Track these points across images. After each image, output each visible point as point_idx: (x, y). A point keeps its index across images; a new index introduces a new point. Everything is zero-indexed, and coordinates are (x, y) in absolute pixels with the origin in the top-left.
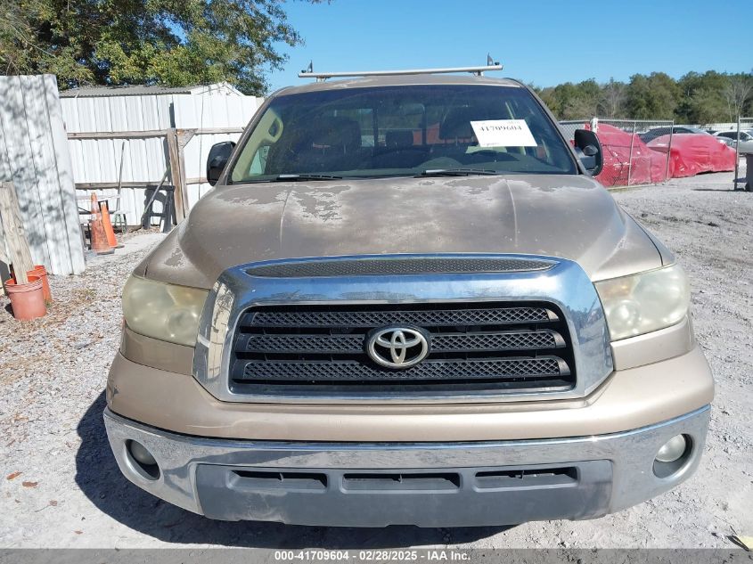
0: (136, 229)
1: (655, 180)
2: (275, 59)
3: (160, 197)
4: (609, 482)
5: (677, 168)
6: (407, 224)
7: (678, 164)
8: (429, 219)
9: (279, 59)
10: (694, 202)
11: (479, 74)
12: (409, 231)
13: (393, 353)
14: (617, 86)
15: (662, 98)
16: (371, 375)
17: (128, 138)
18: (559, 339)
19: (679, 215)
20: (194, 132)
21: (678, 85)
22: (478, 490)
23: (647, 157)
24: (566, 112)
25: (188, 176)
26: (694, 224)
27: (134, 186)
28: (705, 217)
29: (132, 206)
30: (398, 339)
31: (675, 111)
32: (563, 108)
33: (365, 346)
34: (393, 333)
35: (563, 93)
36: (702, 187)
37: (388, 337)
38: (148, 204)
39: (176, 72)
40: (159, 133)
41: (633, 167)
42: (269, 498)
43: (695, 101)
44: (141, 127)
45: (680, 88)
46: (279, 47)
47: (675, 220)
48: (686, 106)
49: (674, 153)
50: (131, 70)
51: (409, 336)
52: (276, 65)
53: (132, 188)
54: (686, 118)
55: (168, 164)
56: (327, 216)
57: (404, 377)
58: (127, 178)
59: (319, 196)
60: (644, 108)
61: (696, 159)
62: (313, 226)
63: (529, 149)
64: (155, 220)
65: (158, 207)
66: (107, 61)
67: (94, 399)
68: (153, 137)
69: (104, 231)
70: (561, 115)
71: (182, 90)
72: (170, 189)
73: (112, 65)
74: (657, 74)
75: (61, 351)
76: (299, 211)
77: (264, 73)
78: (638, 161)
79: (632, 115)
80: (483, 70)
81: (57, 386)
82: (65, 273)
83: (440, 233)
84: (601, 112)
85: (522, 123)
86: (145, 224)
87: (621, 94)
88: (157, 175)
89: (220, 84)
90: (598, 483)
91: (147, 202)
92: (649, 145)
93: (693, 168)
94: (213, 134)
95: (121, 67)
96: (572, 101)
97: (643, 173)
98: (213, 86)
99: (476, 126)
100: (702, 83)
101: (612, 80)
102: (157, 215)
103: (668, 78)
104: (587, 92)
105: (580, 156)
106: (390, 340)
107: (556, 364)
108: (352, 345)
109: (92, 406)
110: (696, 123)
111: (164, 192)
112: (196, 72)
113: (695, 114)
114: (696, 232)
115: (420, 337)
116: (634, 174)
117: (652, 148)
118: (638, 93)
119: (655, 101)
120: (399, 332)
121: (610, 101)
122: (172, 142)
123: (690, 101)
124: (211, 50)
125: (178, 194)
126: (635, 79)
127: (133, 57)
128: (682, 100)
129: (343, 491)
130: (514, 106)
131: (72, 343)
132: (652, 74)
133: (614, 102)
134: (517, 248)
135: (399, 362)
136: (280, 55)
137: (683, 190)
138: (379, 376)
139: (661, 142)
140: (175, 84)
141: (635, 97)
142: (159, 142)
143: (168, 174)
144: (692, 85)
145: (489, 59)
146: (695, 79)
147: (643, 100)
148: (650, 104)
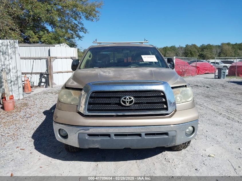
0: (36, 87)
1: (192, 75)
2: (80, 37)
3: (44, 77)
4: (175, 136)
5: (198, 72)
6: (128, 75)
7: (199, 71)
8: (134, 74)
9: (81, 37)
10: (203, 81)
11: (142, 44)
12: (129, 76)
13: (126, 102)
14: (181, 48)
15: (195, 52)
16: (121, 108)
17: (35, 59)
18: (164, 100)
19: (199, 85)
20: (56, 58)
21: (199, 48)
22: (145, 138)
23: (190, 68)
24: (166, 55)
25: (53, 71)
26: (203, 87)
27: (36, 73)
28: (206, 85)
29: (36, 80)
30: (127, 99)
31: (199, 56)
32: (165, 54)
33: (120, 101)
34: (126, 98)
35: (165, 49)
36: (206, 77)
37: (125, 98)
38: (41, 79)
39: (50, 40)
40: (45, 58)
41: (186, 71)
42: (96, 141)
43: (204, 53)
44: (39, 56)
45: (200, 49)
46: (81, 34)
47: (197, 86)
48: (202, 54)
49: (197, 67)
50: (36, 39)
51: (130, 98)
52: (80, 39)
53: (36, 74)
54: (202, 58)
55: (47, 67)
56: (109, 74)
57: (128, 108)
58: (34, 71)
59: (105, 70)
60: (189, 54)
61: (204, 69)
62: (106, 75)
63: (155, 62)
64: (42, 84)
65: (44, 80)
66: (29, 36)
67: (35, 130)
68: (43, 59)
69: (28, 86)
70: (165, 56)
71: (52, 45)
72: (48, 75)
73: (30, 37)
74: (193, 45)
75: (22, 119)
76: (102, 73)
77: (76, 41)
78: (187, 69)
79: (186, 56)
80: (143, 42)
81: (23, 127)
82: (17, 99)
83: (137, 77)
84: (177, 55)
85: (154, 56)
86: (39, 85)
87: (182, 50)
88: (44, 70)
89: (63, 44)
90: (173, 136)
91: (40, 79)
92: (191, 65)
93: (203, 72)
94: (61, 58)
95: (33, 38)
96: (168, 52)
97: (189, 73)
98: (61, 44)
99: (143, 56)
100: (206, 48)
101: (180, 46)
102: (43, 82)
103: (196, 46)
104: (173, 49)
105: (169, 64)
106: (125, 99)
107: (163, 106)
108: (116, 101)
109: (35, 132)
110: (205, 59)
111: (46, 76)
112: (57, 40)
113: (204, 57)
114: (203, 89)
115: (132, 98)
116: (186, 73)
117: (192, 66)
118: (187, 50)
119: (193, 53)
120: (128, 97)
121: (179, 52)
122: (49, 61)
123: (203, 53)
124: (61, 34)
125: (50, 76)
126: (187, 46)
127: (37, 35)
128: (201, 53)
129: (114, 138)
130: (152, 52)
131: (25, 116)
132: (192, 44)
133: (181, 52)
134: (154, 79)
135: (128, 104)
136: (81, 36)
137: (200, 78)
138: (123, 108)
139: (194, 64)
140: (50, 43)
141: (187, 51)
142: (45, 61)
143: (47, 70)
144: (203, 48)
145: (145, 40)
146: (204, 46)
147: (189, 52)
148: (191, 53)
